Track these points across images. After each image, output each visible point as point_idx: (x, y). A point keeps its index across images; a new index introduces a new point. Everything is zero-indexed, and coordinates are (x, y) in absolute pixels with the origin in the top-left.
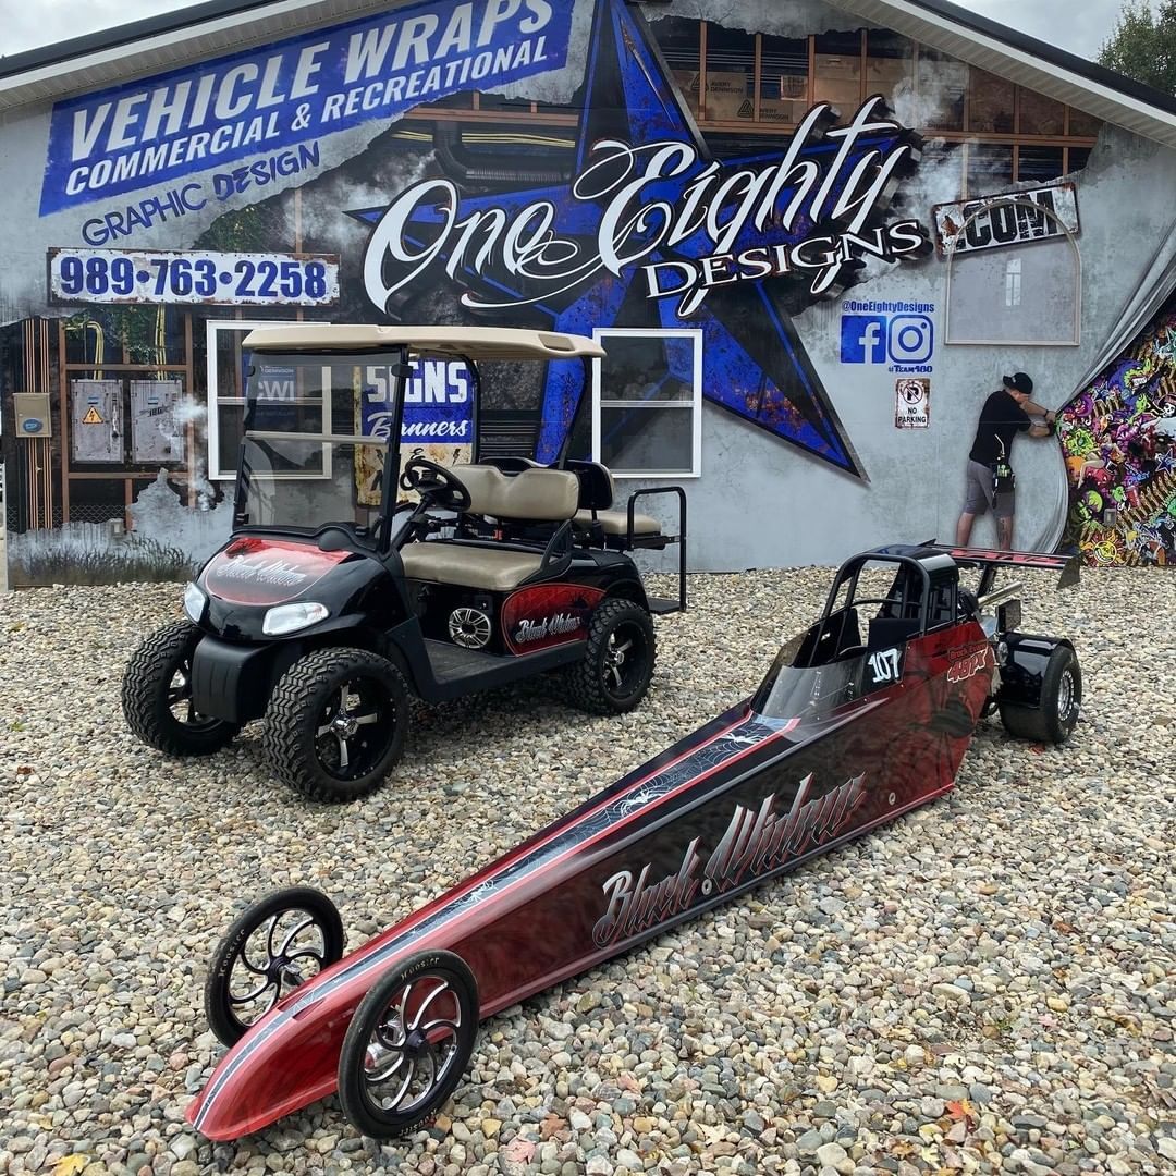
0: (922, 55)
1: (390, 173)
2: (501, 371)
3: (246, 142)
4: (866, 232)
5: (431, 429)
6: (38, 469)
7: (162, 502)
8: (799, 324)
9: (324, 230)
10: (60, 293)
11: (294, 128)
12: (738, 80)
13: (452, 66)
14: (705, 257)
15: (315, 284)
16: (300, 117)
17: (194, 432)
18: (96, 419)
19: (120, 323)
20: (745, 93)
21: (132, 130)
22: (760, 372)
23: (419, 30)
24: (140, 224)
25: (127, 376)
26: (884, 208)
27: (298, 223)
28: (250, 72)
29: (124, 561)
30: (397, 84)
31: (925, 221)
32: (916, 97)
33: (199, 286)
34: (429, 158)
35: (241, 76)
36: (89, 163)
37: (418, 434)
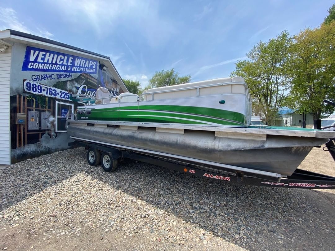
1: (80, 82)
3: (62, 69)
6: (19, 132)
7: (46, 137)
9: (72, 89)
10: (26, 90)
11: (68, 70)
13: (87, 69)
16: (69, 68)
17: (53, 123)
18: (33, 120)
19: (39, 99)
21: (42, 59)
23: (83, 62)
24: (43, 79)
25: (40, 111)
27: (69, 86)
29: (39, 151)
30: (81, 69)
33: (54, 94)
34: (84, 81)
35: (61, 57)
36: (33, 62)
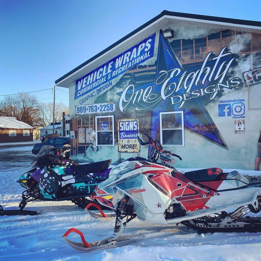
0: (237, 34)
1: (123, 85)
2: (143, 123)
3: (101, 83)
4: (224, 82)
5: (131, 136)
6: (74, 144)
7: (90, 150)
8: (207, 108)
9: (113, 97)
10: (77, 113)
11: (108, 79)
12: (189, 51)
13: (133, 61)
14: (184, 94)
15: (112, 108)
16: (109, 77)
17: (94, 137)
18: (81, 135)
19: (84, 118)
20: (191, 54)
21: (86, 83)
22: (198, 120)
23: (127, 55)
24: (87, 100)
25: (85, 127)
26: (229, 75)
27: (109, 96)
28: (101, 69)
29: (85, 161)
30: (124, 67)
31: (241, 77)
32: (236, 45)
33: (95, 110)
34: (129, 81)
35: (100, 70)
36: (80, 90)
37: (129, 137)
